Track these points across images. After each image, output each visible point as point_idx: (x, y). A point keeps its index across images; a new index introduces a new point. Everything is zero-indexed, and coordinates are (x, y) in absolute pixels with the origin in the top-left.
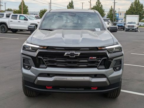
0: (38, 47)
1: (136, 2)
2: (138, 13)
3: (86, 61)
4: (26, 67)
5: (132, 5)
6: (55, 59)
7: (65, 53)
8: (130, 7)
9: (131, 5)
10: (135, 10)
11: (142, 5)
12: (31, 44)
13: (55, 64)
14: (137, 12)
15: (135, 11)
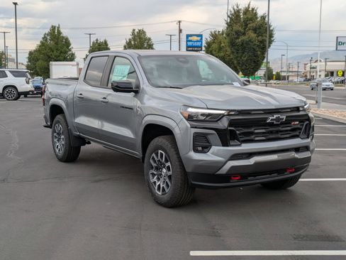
0: (223, 112)
1: (54, 32)
2: (61, 58)
3: (289, 128)
4: (200, 149)
5: (45, 38)
6: (252, 130)
7: (267, 118)
8: (41, 42)
9: (43, 38)
10: (53, 51)
11: (67, 39)
12: (208, 109)
13: (252, 137)
14: (58, 54)
15: (55, 52)
